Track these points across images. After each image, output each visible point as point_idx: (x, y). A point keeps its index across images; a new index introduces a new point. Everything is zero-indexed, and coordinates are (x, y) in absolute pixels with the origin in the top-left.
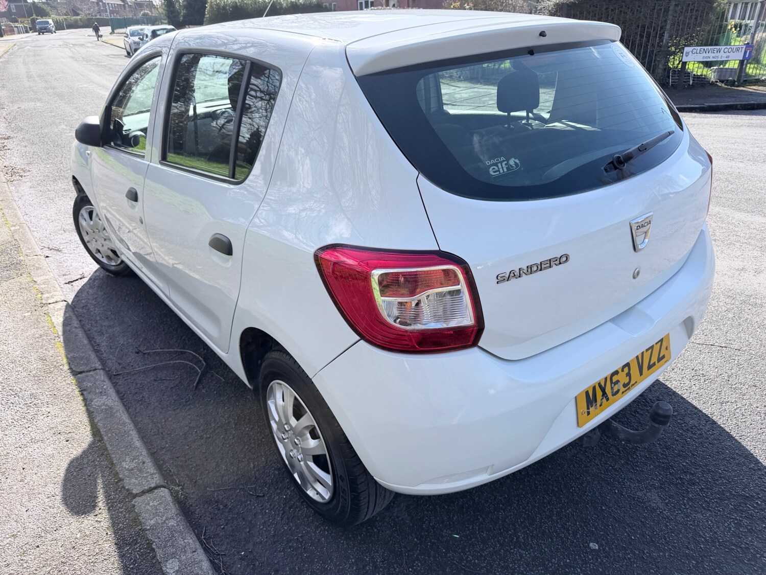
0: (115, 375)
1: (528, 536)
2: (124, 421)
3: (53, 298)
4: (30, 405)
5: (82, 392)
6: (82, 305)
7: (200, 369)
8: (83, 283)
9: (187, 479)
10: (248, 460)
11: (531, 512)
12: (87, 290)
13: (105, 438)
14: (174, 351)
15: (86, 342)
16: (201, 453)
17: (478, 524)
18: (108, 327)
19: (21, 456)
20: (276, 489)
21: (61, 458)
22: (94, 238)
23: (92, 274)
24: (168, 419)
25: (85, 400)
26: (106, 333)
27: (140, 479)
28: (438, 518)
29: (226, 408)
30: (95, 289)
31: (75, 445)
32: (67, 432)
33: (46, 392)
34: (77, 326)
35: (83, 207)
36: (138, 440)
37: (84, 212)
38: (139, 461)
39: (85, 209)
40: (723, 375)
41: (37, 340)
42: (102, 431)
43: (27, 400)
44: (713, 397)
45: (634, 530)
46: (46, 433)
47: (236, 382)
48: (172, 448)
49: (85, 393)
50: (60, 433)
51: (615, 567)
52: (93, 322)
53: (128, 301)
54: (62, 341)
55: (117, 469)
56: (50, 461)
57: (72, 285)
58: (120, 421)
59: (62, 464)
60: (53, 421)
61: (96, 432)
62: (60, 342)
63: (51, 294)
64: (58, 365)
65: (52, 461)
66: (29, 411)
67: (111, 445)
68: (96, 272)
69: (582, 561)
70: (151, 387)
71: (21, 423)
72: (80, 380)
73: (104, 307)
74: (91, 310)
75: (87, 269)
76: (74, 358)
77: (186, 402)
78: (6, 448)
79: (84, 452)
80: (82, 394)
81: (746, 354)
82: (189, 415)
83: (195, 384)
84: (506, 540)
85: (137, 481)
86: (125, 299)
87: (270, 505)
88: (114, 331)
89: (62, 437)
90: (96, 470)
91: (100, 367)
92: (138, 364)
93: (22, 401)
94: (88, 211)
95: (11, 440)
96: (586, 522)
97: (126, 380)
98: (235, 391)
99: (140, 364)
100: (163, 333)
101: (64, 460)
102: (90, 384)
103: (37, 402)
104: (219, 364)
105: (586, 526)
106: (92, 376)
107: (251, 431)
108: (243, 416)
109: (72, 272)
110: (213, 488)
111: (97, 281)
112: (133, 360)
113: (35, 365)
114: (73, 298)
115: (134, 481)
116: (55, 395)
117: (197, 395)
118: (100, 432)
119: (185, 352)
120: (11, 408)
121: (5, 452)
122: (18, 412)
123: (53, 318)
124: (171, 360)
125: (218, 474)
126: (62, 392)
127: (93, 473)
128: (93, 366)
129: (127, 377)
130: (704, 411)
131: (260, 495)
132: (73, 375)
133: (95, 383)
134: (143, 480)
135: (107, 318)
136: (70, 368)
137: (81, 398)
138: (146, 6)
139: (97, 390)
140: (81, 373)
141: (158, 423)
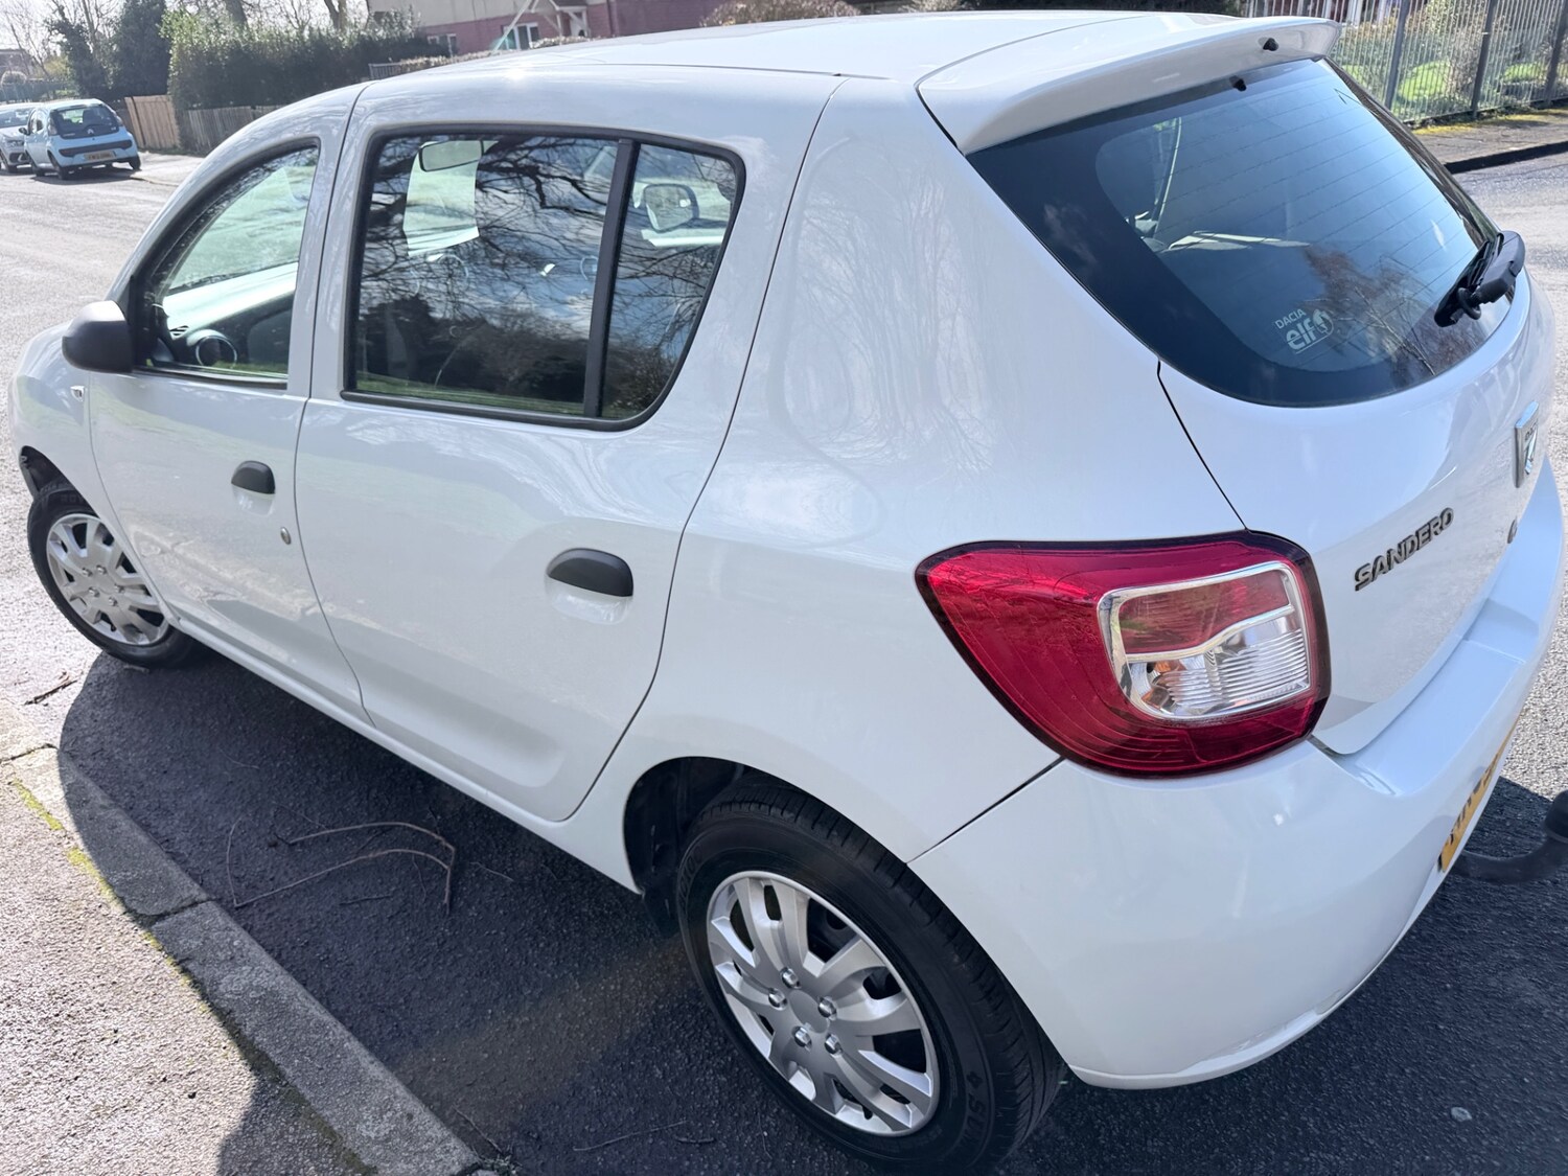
0: (237, 909)
1: (1322, 1120)
2: (318, 1021)
3: (19, 743)
4: (57, 1019)
5: (183, 964)
6: (89, 751)
7: (445, 860)
8: (74, 697)
9: (515, 1133)
10: (643, 1062)
11: (1303, 1064)
12: (90, 711)
13: (289, 1072)
14: (364, 828)
15: (143, 839)
16: (525, 1065)
17: (1209, 1113)
18: (175, 793)
19: (83, 1156)
20: (737, 1120)
21: (193, 1142)
22: (90, 589)
23: (87, 671)
24: (410, 994)
25: (197, 984)
26: (176, 809)
27: (417, 1159)
28: (1123, 1117)
29: (542, 945)
30: (108, 707)
31: (216, 1103)
32: (184, 1073)
33: (89, 981)
34: (106, 803)
35: (56, 520)
36: (372, 1063)
37: (60, 530)
38: (398, 1115)
39: (63, 522)
40: (1532, 711)
41: (15, 851)
42: (274, 1055)
43: (43, 1008)
44: (1535, 758)
45: (1516, 1062)
46: (128, 1085)
47: (541, 879)
48: (448, 1065)
49: (191, 966)
50: (165, 1080)
51: (1521, 1150)
52: (134, 788)
53: (204, 724)
54: (82, 847)
55: (349, 1145)
56: (168, 1157)
57: (46, 705)
58: (309, 1021)
59: (200, 1158)
60: (136, 1053)
61: (256, 1060)
62: (76, 848)
63: (8, 735)
64: (92, 906)
65: (172, 1155)
66: (59, 1037)
67: (310, 1087)
68: (95, 665)
69: (1452, 1150)
70: (339, 924)
71: (51, 1072)
72: (166, 937)
73: (146, 747)
74: (117, 757)
75: (71, 661)
76: (128, 883)
77: (441, 946)
78: (35, 1143)
79: (247, 1117)
80: (185, 971)
81: (1553, 663)
82: (459, 976)
83: (446, 901)
84: (1284, 1138)
85: (411, 1166)
86: (194, 721)
87: (740, 1160)
88: (194, 802)
89: (174, 1090)
90: (296, 1158)
91: (204, 896)
92: (286, 873)
93: (34, 1013)
94: (71, 526)
95: (42, 1121)
96: (1420, 1064)
97: (269, 915)
98: (546, 900)
99: (290, 871)
100: (319, 789)
101: (203, 1147)
102: (195, 943)
103: (73, 1008)
104: (485, 844)
105: (1425, 1073)
106: (194, 922)
107: (621, 990)
108: (590, 958)
109: (35, 674)
110: (586, 1144)
111: (106, 688)
112: (270, 864)
113: (33, 917)
114: (59, 735)
115: (405, 1166)
116: (114, 983)
117: (461, 924)
118: (268, 1058)
119: (392, 827)
120: (10, 1035)
121: (36, 1155)
122: (32, 1043)
123: (35, 792)
124: (363, 850)
125: (587, 1109)
126: (131, 975)
127: (290, 1167)
128: (186, 895)
129: (270, 907)
130: (1531, 789)
131: (706, 1140)
132: (142, 926)
133: (208, 938)
134: (426, 1160)
135: (165, 772)
136: (129, 911)
137: (184, 981)
138: (12, 60)
139: (219, 954)
140: (161, 917)
141: (389, 1008)
